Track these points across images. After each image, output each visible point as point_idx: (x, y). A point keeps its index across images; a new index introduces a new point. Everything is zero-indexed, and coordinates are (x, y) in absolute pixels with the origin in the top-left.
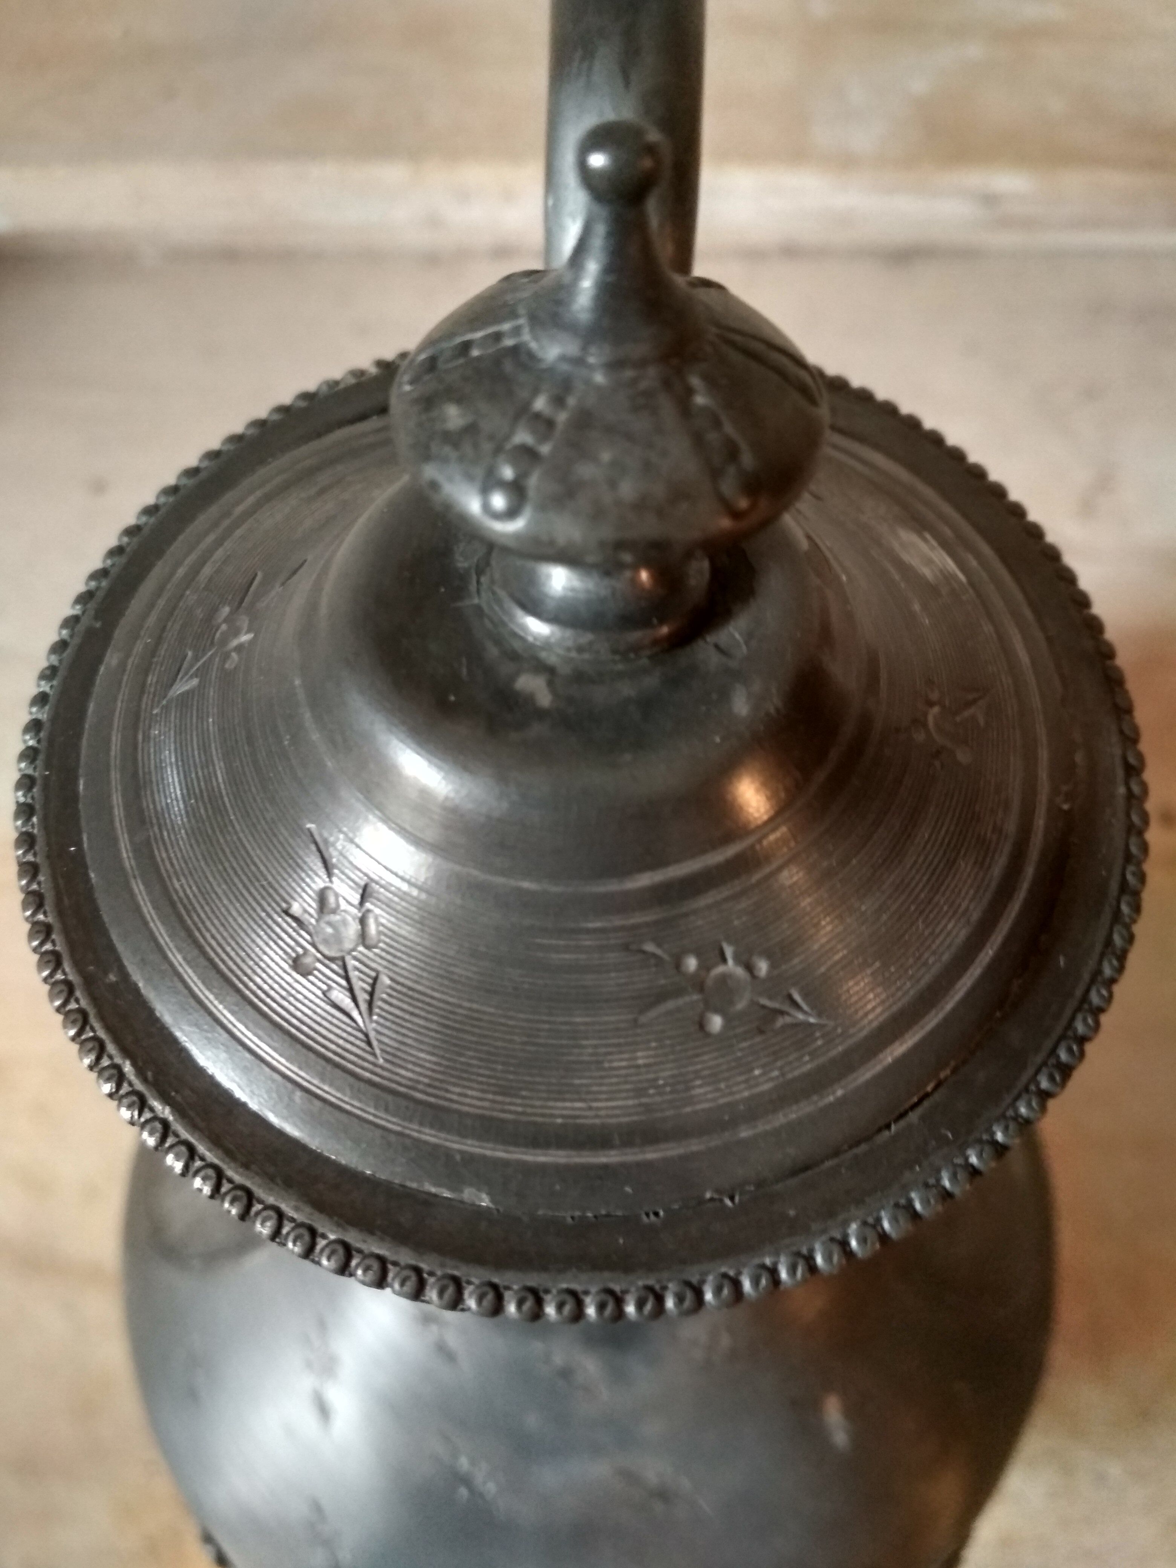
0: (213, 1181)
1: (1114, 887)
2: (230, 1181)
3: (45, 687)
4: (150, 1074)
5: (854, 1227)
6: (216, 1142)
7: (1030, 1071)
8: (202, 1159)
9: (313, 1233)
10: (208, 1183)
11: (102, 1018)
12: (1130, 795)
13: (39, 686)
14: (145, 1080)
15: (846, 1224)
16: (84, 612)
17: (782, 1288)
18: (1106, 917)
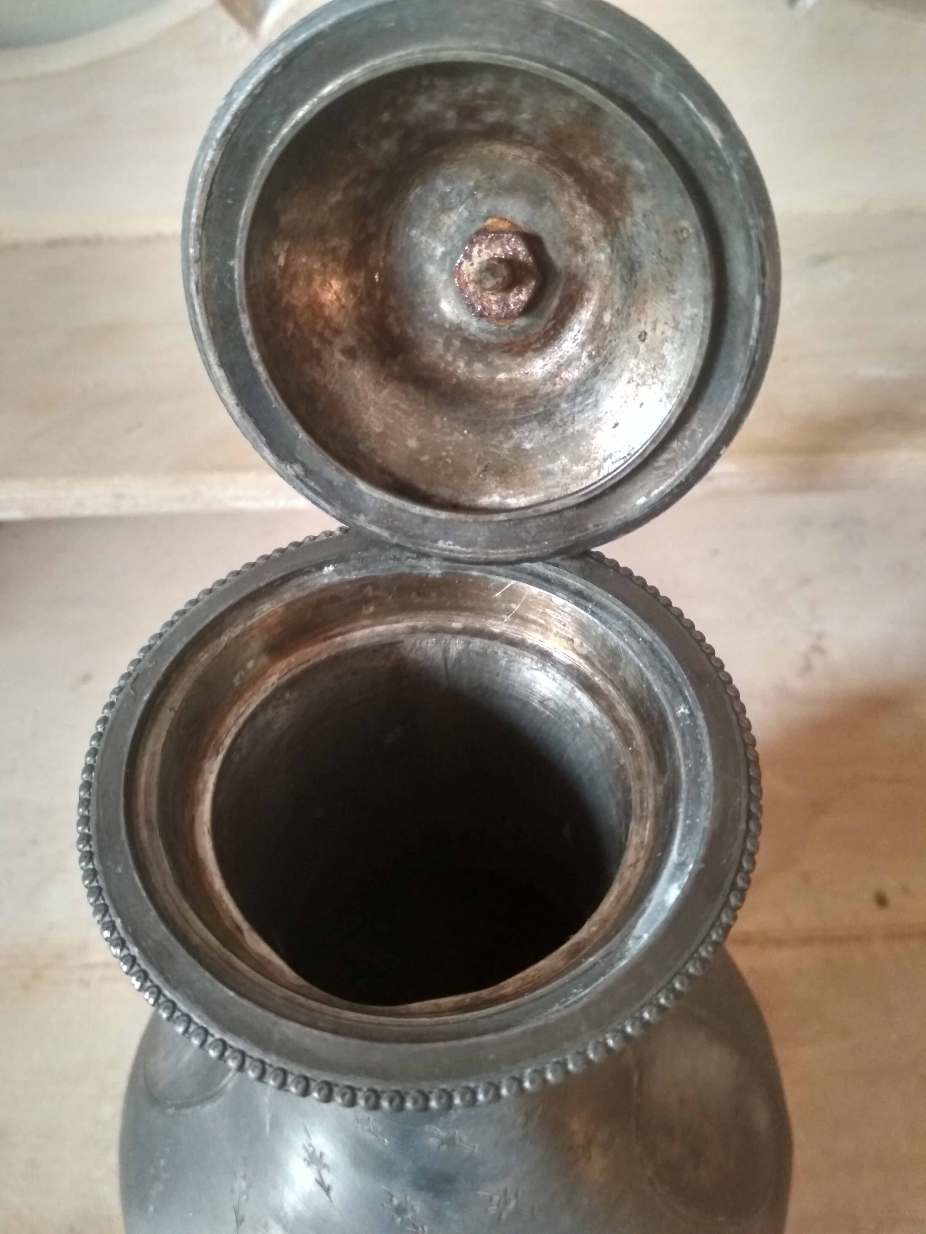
0: (155, 996)
1: (727, 884)
2: (165, 996)
3: (114, 698)
4: (130, 929)
5: (528, 1071)
6: (161, 972)
7: (654, 991)
8: (151, 981)
9: (207, 1033)
10: (152, 996)
11: (110, 893)
12: (748, 831)
13: (111, 697)
14: (127, 931)
15: (523, 1068)
16: (144, 657)
17: (478, 1103)
18: (719, 903)
